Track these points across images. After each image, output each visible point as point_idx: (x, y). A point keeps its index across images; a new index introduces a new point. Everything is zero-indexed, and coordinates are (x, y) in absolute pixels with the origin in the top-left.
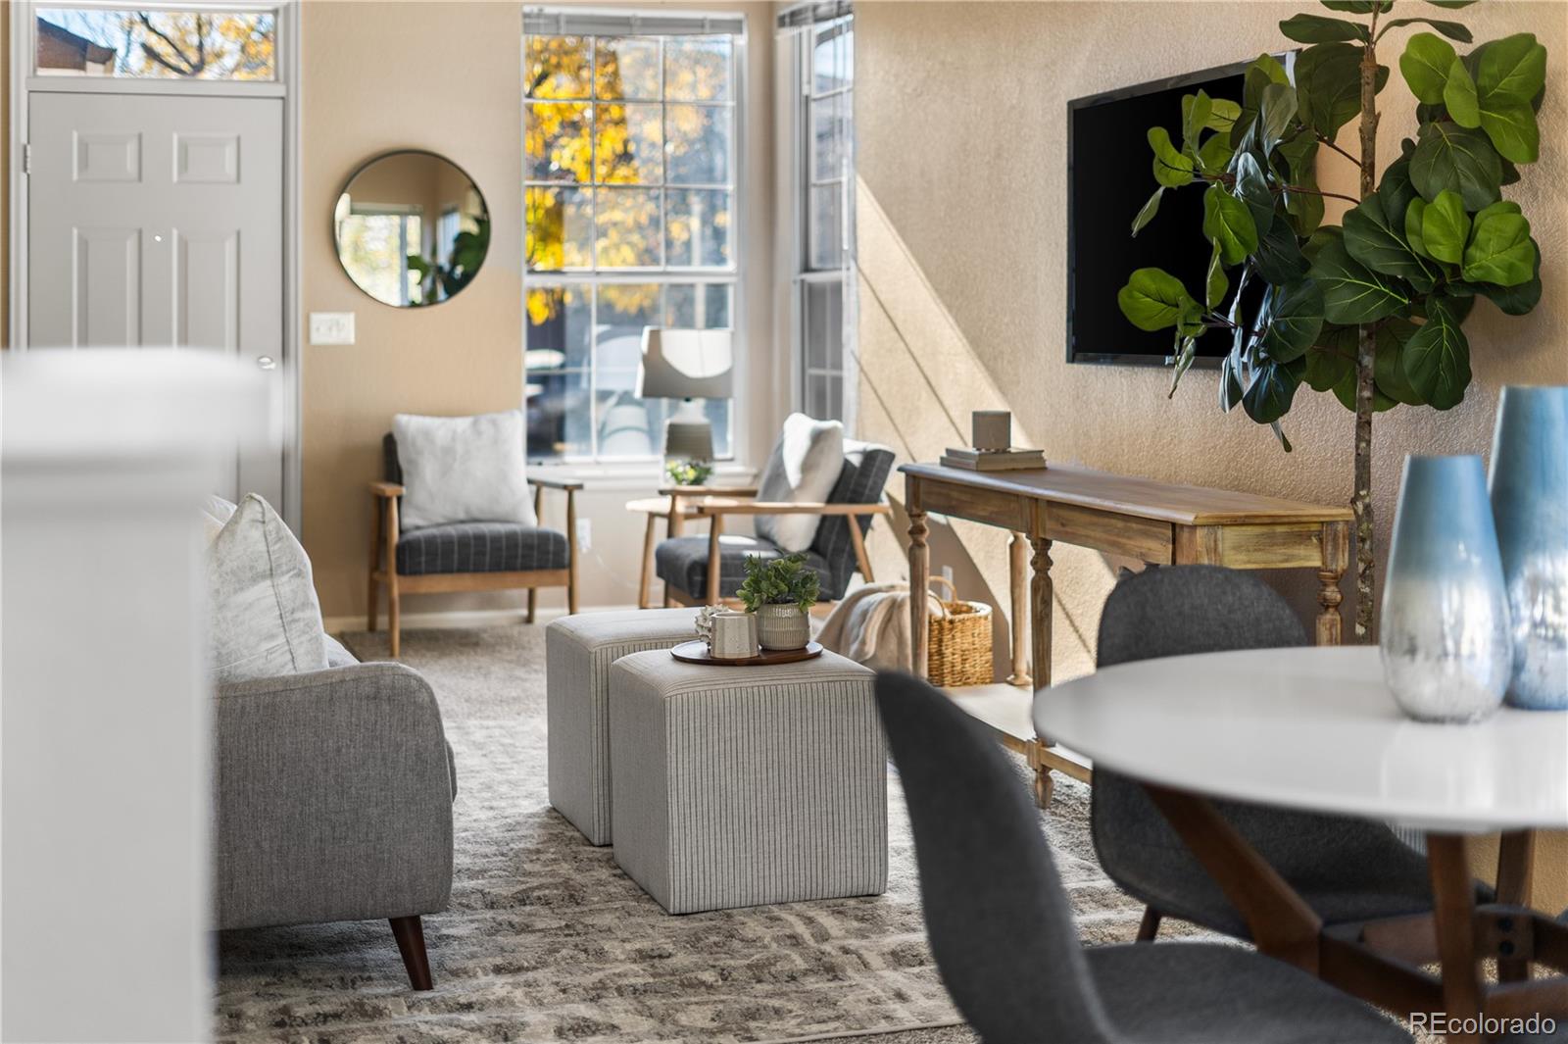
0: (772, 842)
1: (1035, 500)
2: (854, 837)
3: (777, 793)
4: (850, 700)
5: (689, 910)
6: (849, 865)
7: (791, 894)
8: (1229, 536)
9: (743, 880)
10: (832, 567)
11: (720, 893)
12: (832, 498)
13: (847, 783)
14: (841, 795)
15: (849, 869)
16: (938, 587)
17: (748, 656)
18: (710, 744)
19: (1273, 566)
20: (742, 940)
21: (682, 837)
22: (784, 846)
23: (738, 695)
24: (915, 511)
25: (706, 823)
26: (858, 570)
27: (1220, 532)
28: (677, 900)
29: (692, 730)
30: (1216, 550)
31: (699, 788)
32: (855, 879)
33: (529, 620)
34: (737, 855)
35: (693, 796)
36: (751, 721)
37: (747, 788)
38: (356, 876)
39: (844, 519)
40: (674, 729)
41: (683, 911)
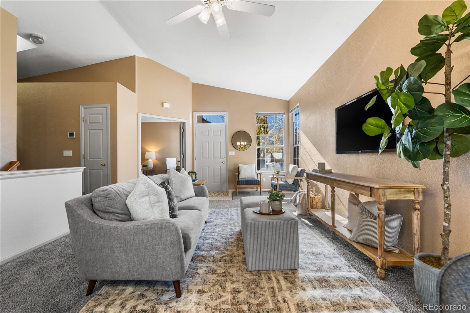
0: (271, 256)
1: (332, 179)
2: (291, 256)
3: (272, 246)
4: (290, 225)
5: (252, 270)
6: (290, 263)
7: (276, 269)
8: (388, 191)
9: (265, 265)
10: (296, 186)
11: (259, 267)
12: (296, 176)
13: (289, 244)
14: (288, 246)
15: (290, 264)
16: (312, 191)
17: (268, 212)
18: (257, 234)
19: (400, 199)
20: (260, 288)
21: (250, 254)
22: (274, 257)
23: (263, 223)
24: (308, 179)
25: (256, 251)
26: (300, 187)
27: (386, 190)
28: (249, 268)
29: (253, 230)
30: (385, 195)
31: (254, 243)
32: (291, 266)
33: (257, 191)
34: (263, 259)
35: (253, 245)
36: (266, 229)
37: (265, 244)
38: (158, 271)
39: (298, 179)
40: (248, 230)
41: (251, 270)
